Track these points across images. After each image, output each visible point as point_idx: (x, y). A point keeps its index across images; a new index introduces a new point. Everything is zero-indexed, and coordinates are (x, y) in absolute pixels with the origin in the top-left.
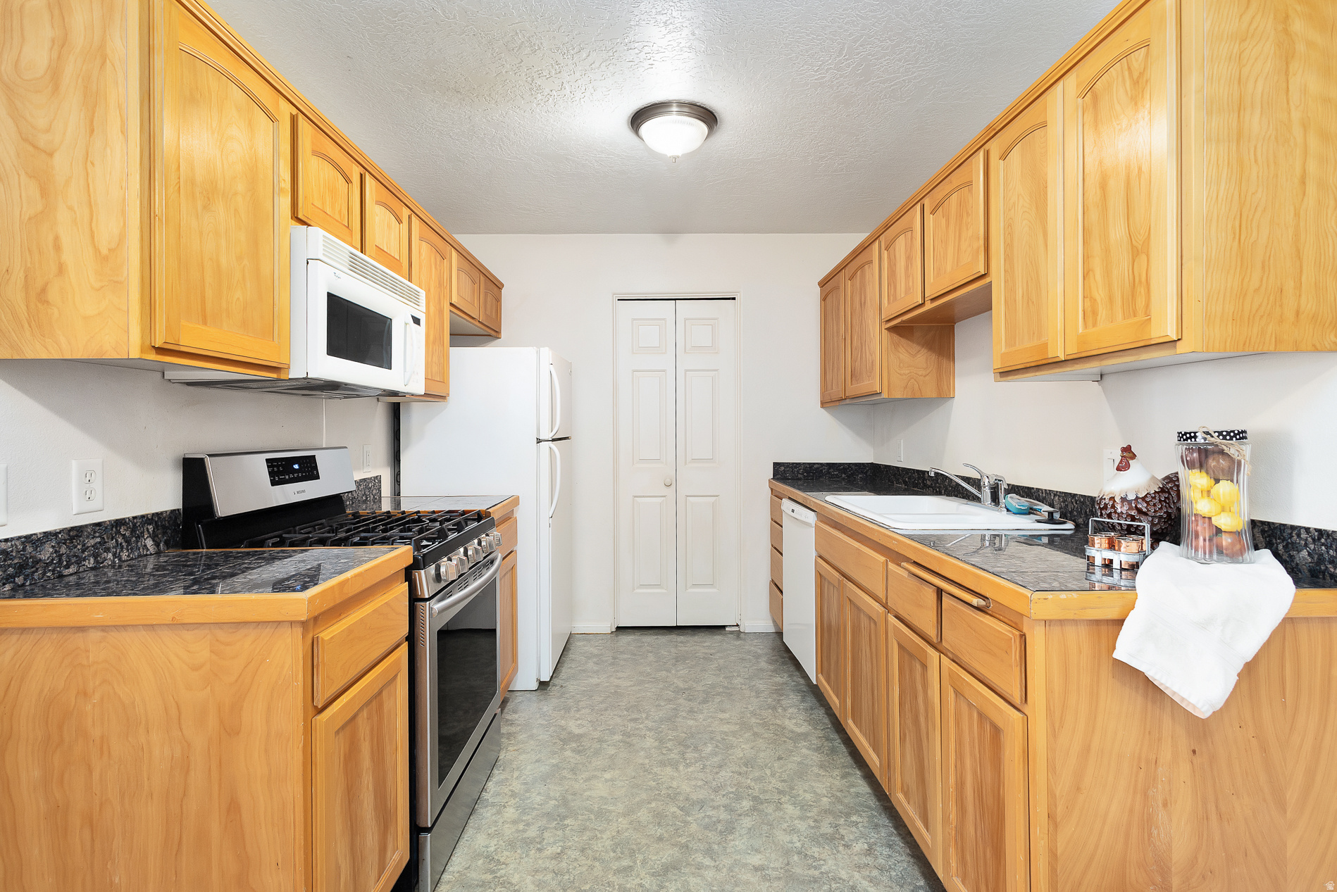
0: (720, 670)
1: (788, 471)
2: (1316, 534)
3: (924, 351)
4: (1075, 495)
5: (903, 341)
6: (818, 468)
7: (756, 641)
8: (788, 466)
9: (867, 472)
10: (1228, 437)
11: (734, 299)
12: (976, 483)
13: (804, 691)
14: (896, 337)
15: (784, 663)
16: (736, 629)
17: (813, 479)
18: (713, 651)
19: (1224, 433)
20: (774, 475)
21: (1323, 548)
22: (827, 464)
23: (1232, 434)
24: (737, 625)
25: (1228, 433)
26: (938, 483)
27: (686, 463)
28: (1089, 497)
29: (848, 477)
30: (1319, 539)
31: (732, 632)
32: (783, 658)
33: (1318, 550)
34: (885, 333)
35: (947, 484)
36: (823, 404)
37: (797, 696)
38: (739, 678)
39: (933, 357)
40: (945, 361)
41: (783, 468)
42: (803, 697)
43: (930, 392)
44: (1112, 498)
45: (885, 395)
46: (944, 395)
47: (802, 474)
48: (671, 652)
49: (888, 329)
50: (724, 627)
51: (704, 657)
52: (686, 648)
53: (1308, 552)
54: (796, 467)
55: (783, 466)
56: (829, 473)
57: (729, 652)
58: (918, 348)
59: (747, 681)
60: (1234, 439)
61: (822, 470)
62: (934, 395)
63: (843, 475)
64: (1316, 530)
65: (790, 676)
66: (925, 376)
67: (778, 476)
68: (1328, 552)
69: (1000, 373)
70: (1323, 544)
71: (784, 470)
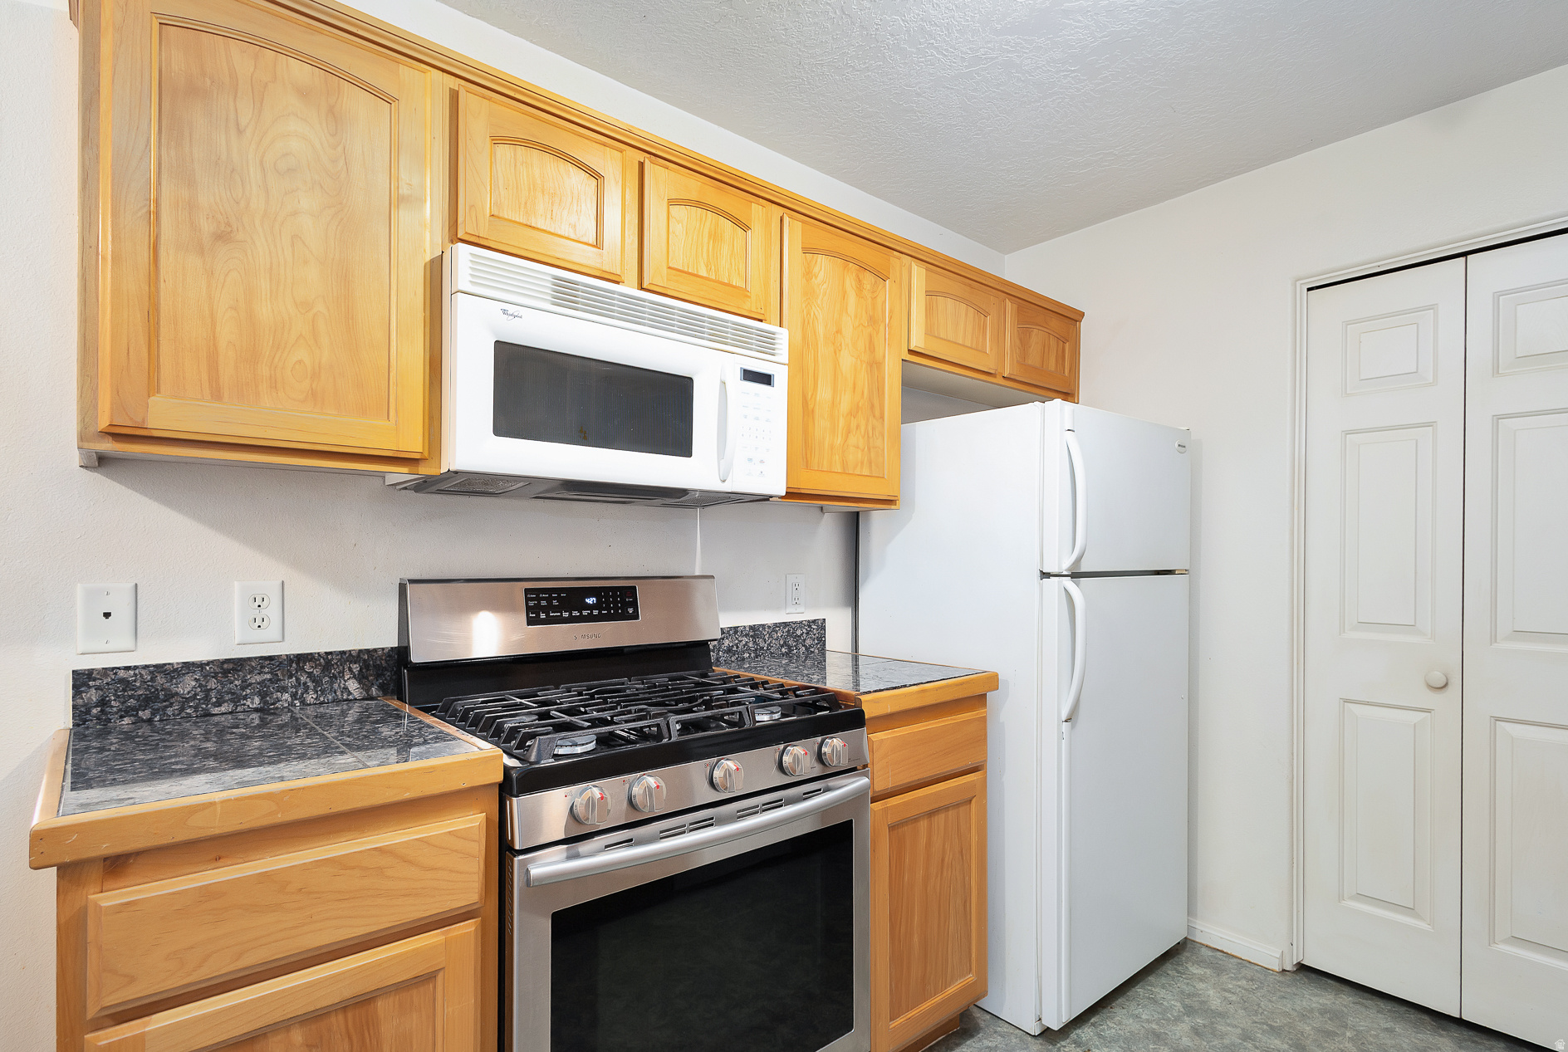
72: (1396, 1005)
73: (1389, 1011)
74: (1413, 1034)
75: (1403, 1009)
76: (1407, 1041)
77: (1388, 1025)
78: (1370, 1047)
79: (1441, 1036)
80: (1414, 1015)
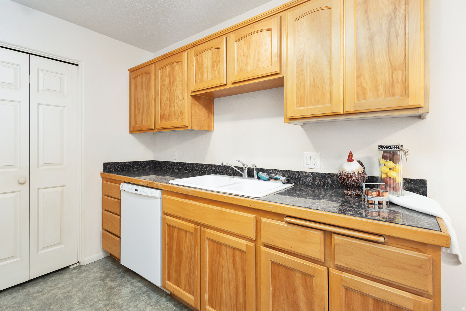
0: (83, 302)
1: (112, 167)
2: (409, 180)
3: (204, 109)
4: (289, 171)
5: (197, 103)
6: (128, 164)
7: (95, 268)
8: (112, 165)
9: (151, 165)
10: (386, 148)
11: (77, 65)
12: (241, 169)
13: (146, 291)
14: (194, 101)
15: (122, 277)
16: (78, 264)
17: (125, 170)
18: (69, 289)
19: (384, 147)
20: (104, 170)
21: (412, 185)
22: (133, 162)
23: (387, 147)
24: (78, 262)
25: (386, 147)
26: (203, 168)
27: (38, 167)
28: (297, 171)
29: (143, 168)
30: (411, 182)
31: (75, 268)
32: (119, 273)
33: (410, 186)
34: (190, 98)
35: (209, 169)
36: (132, 132)
37: (144, 297)
38: (101, 302)
39: (207, 112)
40: (210, 115)
41: (109, 166)
42: (148, 295)
43: (206, 128)
44: (354, 173)
45: (190, 128)
46: (210, 130)
47: (120, 168)
48: (33, 305)
49: (192, 96)
50: (68, 267)
51: (64, 297)
52: (45, 296)
53: (406, 187)
54: (117, 165)
55: (110, 164)
56: (134, 167)
57: (81, 284)
58: (202, 107)
59: (108, 302)
60: (388, 149)
61: (130, 165)
62: (207, 130)
63: (141, 167)
64: (409, 179)
65: (132, 284)
66: (204, 120)
67: (106, 170)
68: (414, 187)
69: (289, 119)
70: (412, 184)
71: (110, 167)
72: (7, 291)
73: (7, 294)
74: (20, 293)
75: (10, 290)
76: (21, 296)
77: (12, 297)
78: (14, 305)
79: (27, 288)
80: (15, 290)
